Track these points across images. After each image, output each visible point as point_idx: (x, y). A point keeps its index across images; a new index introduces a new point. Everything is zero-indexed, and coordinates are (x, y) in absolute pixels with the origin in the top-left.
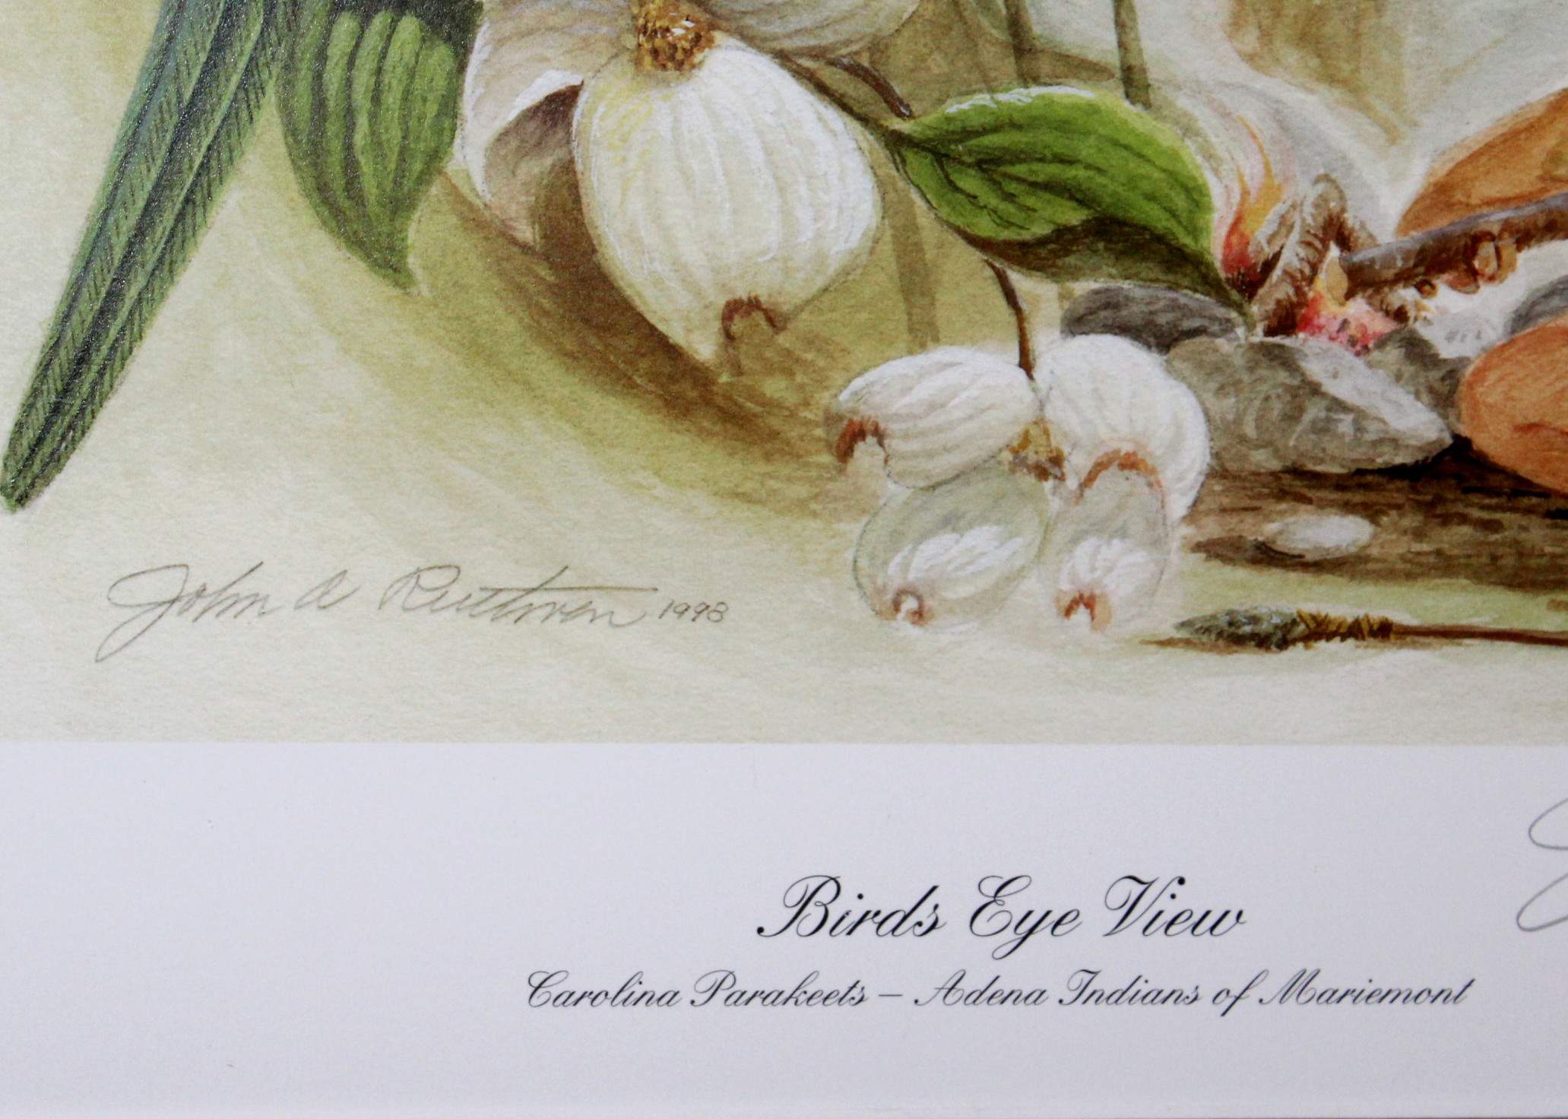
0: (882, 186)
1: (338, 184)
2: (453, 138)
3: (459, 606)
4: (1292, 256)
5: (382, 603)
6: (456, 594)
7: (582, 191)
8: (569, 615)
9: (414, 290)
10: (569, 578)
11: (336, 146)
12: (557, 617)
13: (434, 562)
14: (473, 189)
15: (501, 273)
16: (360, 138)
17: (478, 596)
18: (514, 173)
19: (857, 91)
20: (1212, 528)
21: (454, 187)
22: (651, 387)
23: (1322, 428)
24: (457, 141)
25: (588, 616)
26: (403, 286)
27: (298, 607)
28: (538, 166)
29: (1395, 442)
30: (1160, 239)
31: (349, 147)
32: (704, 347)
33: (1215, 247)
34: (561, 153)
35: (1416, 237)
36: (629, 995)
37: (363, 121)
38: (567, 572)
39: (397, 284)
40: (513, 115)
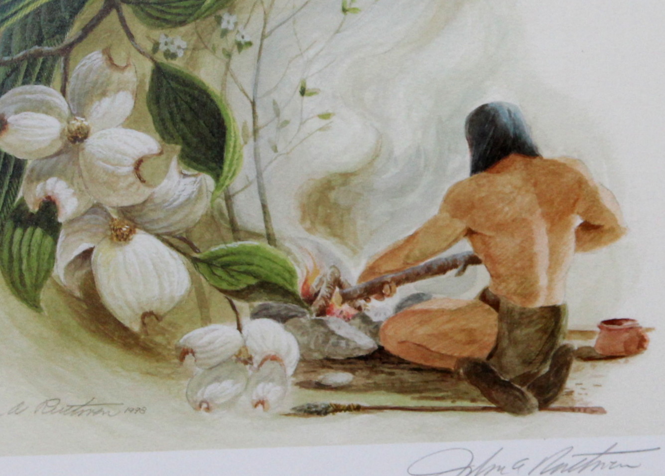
0: (191, 274)
1: (18, 281)
2: (54, 265)
3: (60, 411)
4: (324, 291)
5: (35, 412)
6: (59, 407)
7: (95, 280)
8: (95, 413)
9: (42, 313)
10: (95, 401)
11: (16, 269)
12: (92, 414)
13: (52, 398)
14: (61, 281)
15: (70, 307)
16: (24, 267)
17: (66, 408)
18: (73, 275)
19: (183, 245)
20: (301, 378)
21: (55, 281)
22: (119, 340)
23: (336, 345)
24: (55, 266)
25: (101, 413)
26: (39, 312)
27: (9, 413)
28: (81, 273)
29: (359, 348)
30: (281, 288)
31: (21, 270)
32: (136, 327)
33: (299, 289)
34: (88, 269)
35: (363, 284)
37: (25, 261)
38: (94, 400)
39: (37, 311)
40: (72, 257)
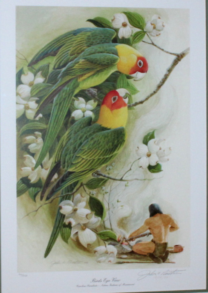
0: (97, 236)
1: (64, 238)
4: (122, 240)
5: (67, 263)
7: (79, 238)
8: (78, 263)
10: (78, 261)
13: (70, 260)
15: (74, 243)
17: (73, 262)
18: (74, 237)
19: (95, 231)
20: (118, 257)
21: (71, 238)
22: (83, 249)
23: (124, 250)
24: (71, 235)
25: (80, 263)
27: (62, 263)
28: (76, 236)
29: (129, 251)
30: (114, 239)
31: (64, 235)
32: (86, 247)
33: (117, 239)
35: (129, 238)
36: (83, 286)
39: (68, 244)
40: (74, 233)
